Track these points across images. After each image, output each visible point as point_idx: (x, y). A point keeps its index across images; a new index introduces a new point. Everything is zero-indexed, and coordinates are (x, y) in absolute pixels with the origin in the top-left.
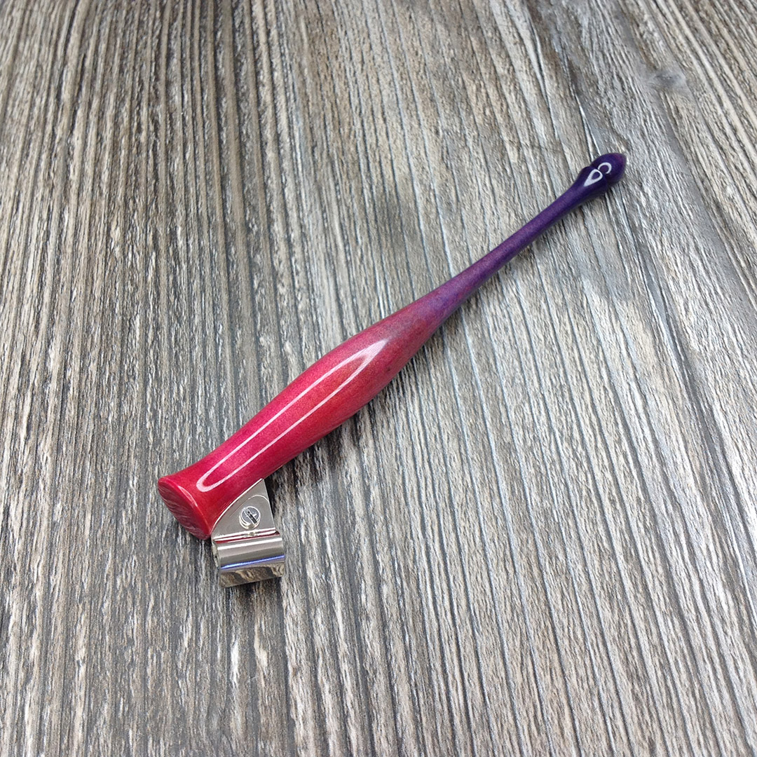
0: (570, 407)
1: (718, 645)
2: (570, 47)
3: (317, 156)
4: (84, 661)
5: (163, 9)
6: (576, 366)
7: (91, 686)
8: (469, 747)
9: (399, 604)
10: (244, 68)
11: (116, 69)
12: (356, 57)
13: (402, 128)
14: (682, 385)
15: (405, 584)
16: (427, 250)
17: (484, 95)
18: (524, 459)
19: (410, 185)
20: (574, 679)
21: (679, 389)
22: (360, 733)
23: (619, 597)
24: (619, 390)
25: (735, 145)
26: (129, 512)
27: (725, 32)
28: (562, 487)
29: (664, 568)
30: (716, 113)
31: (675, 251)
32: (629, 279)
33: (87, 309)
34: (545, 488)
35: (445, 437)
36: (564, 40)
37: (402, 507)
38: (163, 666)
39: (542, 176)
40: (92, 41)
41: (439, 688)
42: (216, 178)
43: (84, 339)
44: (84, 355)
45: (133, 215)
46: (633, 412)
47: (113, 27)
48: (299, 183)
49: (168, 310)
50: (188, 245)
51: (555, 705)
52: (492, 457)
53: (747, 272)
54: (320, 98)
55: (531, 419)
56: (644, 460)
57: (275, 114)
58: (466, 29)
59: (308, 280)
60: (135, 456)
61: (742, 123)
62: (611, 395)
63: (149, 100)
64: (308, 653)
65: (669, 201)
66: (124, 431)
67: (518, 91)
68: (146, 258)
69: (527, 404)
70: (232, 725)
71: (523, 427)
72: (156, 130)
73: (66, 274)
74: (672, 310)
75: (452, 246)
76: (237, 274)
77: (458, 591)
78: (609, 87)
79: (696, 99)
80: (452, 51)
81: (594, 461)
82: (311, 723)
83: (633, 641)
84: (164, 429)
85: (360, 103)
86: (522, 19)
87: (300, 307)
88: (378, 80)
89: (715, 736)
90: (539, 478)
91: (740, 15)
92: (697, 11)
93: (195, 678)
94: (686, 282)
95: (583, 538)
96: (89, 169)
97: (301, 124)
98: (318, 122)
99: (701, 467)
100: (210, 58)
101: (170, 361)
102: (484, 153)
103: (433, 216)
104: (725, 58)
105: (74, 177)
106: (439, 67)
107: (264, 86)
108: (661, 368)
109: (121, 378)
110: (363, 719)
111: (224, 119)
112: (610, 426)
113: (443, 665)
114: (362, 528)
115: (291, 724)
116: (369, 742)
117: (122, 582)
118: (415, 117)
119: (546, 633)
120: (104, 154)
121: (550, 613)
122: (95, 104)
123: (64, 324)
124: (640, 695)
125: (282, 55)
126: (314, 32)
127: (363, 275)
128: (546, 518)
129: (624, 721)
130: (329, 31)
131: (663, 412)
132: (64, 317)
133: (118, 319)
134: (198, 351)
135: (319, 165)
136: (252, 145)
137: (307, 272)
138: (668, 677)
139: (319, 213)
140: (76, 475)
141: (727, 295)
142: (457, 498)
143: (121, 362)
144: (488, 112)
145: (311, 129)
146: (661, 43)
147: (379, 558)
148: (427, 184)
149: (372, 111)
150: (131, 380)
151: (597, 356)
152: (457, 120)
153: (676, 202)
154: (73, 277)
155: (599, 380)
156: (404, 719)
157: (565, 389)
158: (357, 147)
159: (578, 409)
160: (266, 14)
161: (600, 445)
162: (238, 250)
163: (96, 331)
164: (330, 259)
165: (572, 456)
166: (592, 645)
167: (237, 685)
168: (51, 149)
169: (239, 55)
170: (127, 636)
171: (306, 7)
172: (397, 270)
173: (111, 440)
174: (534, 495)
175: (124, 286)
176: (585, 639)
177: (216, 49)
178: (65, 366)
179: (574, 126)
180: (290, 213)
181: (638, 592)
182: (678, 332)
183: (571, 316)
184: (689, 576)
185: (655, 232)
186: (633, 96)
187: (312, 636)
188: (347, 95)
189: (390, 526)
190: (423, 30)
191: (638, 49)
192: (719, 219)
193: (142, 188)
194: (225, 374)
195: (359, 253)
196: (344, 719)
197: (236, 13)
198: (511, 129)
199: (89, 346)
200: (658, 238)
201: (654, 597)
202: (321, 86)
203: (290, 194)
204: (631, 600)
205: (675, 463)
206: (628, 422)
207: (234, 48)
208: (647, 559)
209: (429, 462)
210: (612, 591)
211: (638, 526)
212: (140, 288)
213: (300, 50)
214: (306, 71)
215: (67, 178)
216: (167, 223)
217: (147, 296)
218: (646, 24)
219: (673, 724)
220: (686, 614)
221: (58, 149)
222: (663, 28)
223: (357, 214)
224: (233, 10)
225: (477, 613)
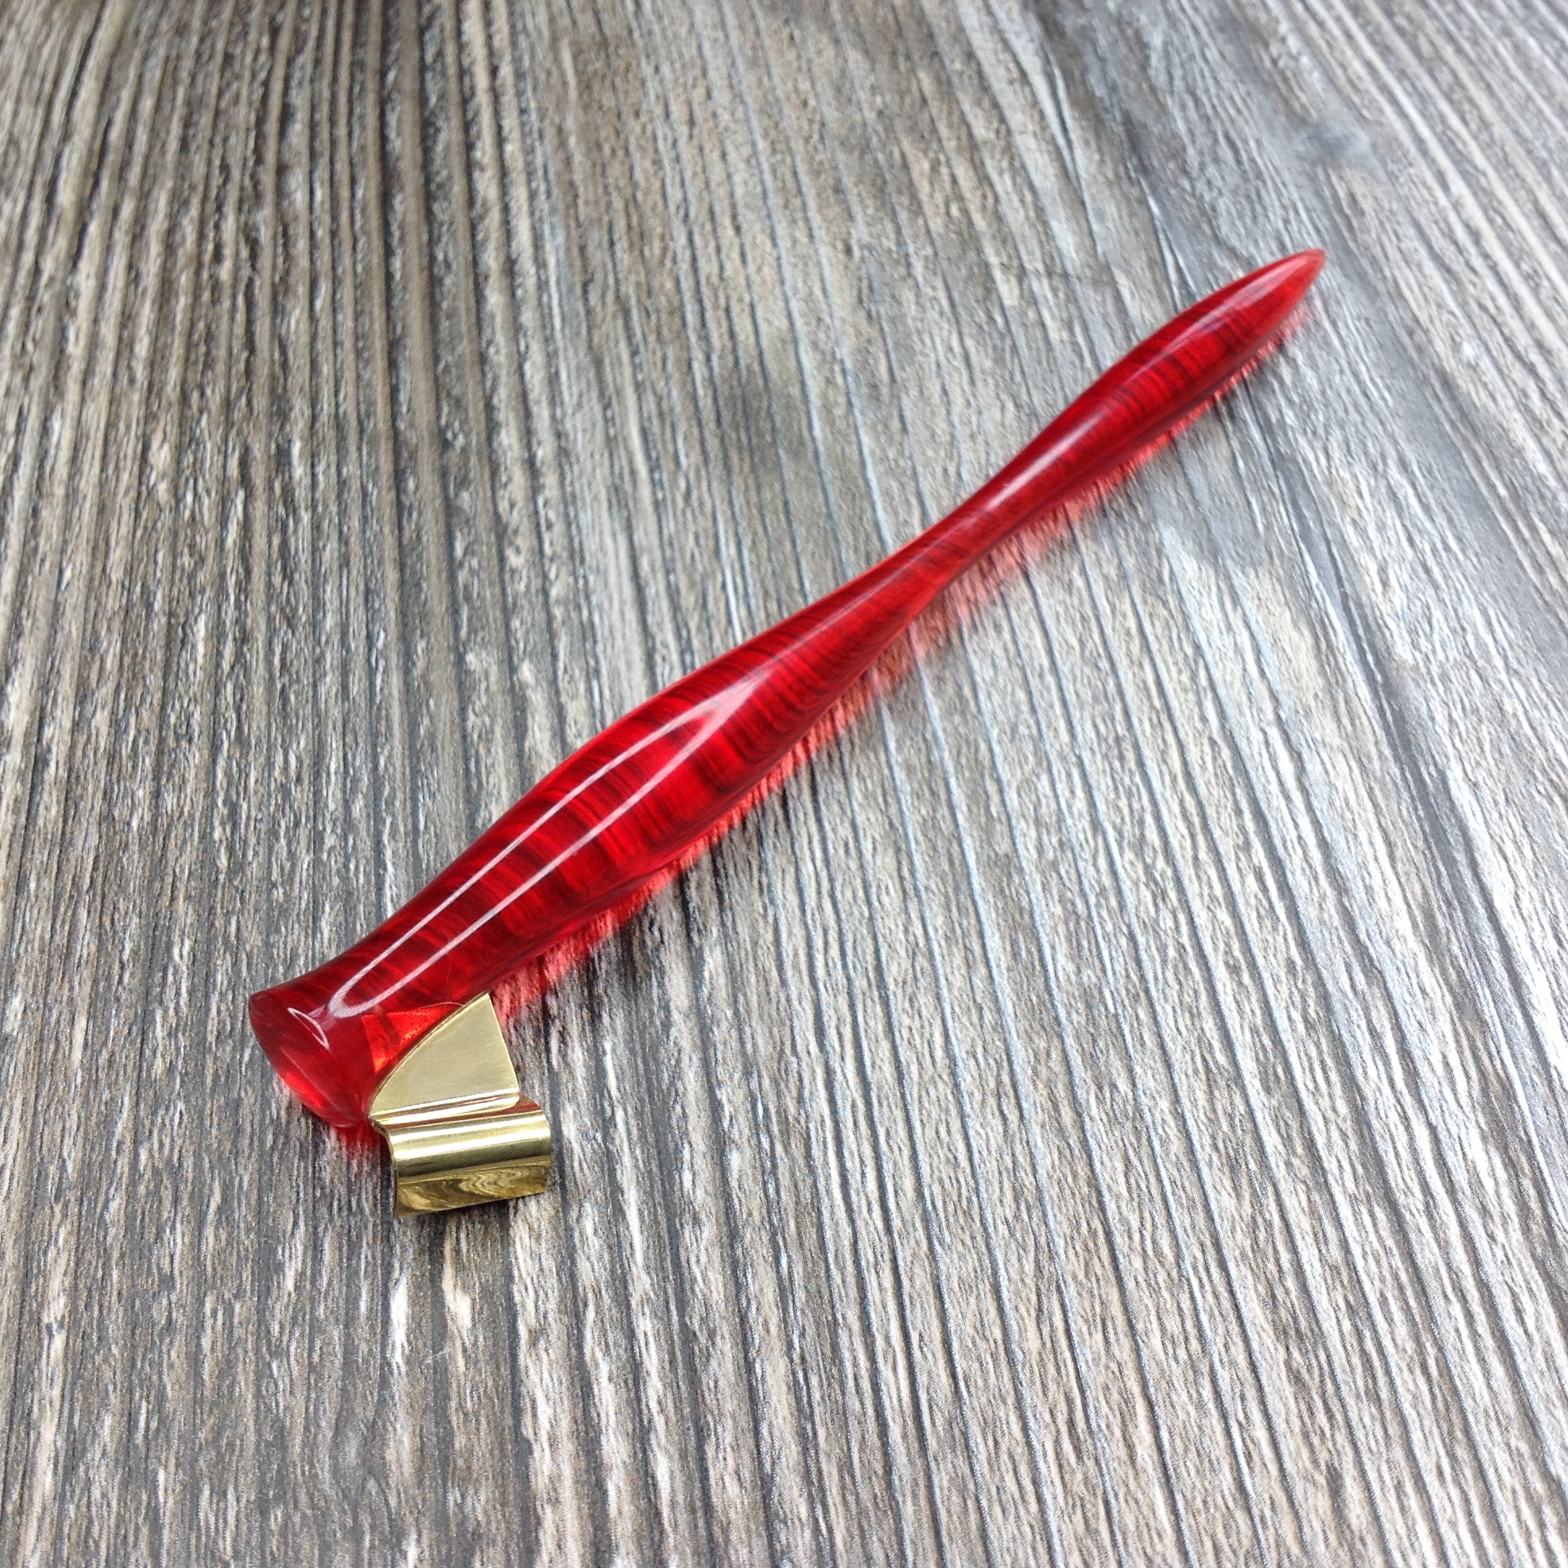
0: (1138, 779)
1: (1476, 1263)
2: (1126, 86)
3: (594, 299)
4: (61, 1326)
5: (275, 31)
6: (1149, 697)
7: (78, 1376)
8: (922, 1491)
9: (766, 1191)
10: (443, 137)
11: (173, 145)
12: (678, 111)
13: (775, 245)
14: (1380, 732)
15: (779, 1149)
16: (829, 474)
17: (946, 178)
18: (1039, 887)
19: (791, 352)
20: (1156, 1341)
21: (1371, 739)
22: (677, 1466)
23: (1253, 1166)
24: (1243, 744)
25: (1478, 262)
26: (171, 1012)
27: (1448, 52)
28: (1124, 941)
29: (1351, 1103)
30: (1436, 203)
31: (1357, 469)
32: (1260, 527)
33: (93, 604)
34: (1085, 943)
35: (867, 846)
36: (1113, 74)
37: (772, 989)
38: (238, 1332)
39: (1071, 331)
40: (126, 96)
41: (855, 1364)
42: (379, 345)
43: (84, 665)
44: (83, 695)
45: (199, 421)
46: (1274, 787)
47: (171, 67)
48: (556, 351)
49: (269, 604)
50: (314, 476)
51: (1115, 1396)
52: (970, 884)
53: (1511, 506)
54: (600, 190)
55: (1053, 806)
56: (1299, 882)
57: (506, 222)
58: (908, 57)
59: (571, 541)
60: (188, 898)
61: (1491, 221)
62: (1226, 754)
63: (241, 201)
64: (562, 1299)
65: (1342, 372)
66: (164, 847)
67: (1019, 170)
68: (225, 502)
69: (1044, 778)
70: (390, 1455)
71: (1037, 822)
72: (254, 256)
73: (49, 538)
74: (1353, 584)
75: (881, 468)
76: (419, 530)
77: (897, 1160)
78: (1208, 159)
79: (1392, 177)
80: (878, 99)
81: (1192, 889)
82: (567, 1447)
83: (1285, 1258)
84: (252, 840)
85: (685, 199)
86: (1025, 37)
87: (554, 592)
88: (724, 156)
89: (1476, 1457)
90: (1072, 925)
91: (1480, 22)
92: (1389, 14)
93: (310, 1356)
94: (1381, 527)
95: (1170, 1045)
96: (109, 333)
97: (560, 239)
98: (596, 237)
99: (1426, 894)
100: (372, 121)
101: (269, 704)
102: (947, 288)
103: (839, 411)
104: (1450, 101)
105: (76, 349)
106: (852, 128)
107: (482, 169)
108: (1333, 699)
109: (162, 740)
110: (685, 1433)
111: (397, 234)
112: (1224, 817)
113: (864, 1316)
114: (686, 1034)
115: (524, 1450)
116: (698, 1485)
117: (151, 1156)
118: (801, 223)
119: (1091, 1245)
120: (142, 304)
121: (1101, 1203)
122: (127, 210)
123: (42, 633)
124: (1304, 1371)
125: (523, 111)
126: (590, 69)
127: (691, 527)
128: (1089, 1006)
129: (1270, 1428)
130: (623, 66)
131: (1339, 785)
132: (42, 621)
133: (159, 624)
134: (330, 683)
135: (599, 318)
136: (455, 282)
137: (569, 525)
138: (1367, 1334)
139: (597, 409)
140: (57, 938)
141: (1470, 552)
142: (894, 968)
143: (163, 707)
144: (955, 211)
145: (582, 249)
146: (1316, 75)
147: (722, 1095)
148: (828, 349)
149: (711, 212)
150: (184, 744)
151: (1194, 677)
152: (889, 227)
153: (1356, 375)
154: (65, 542)
155: (1199, 725)
156: (776, 1433)
157: (1127, 746)
158: (677, 281)
159: (1156, 784)
160: (489, 38)
161: (1203, 855)
162: (423, 484)
163: (111, 648)
164: (620, 498)
165: (1143, 878)
166: (1195, 1268)
167: (403, 1369)
168: (31, 298)
169: (432, 113)
170: (159, 1269)
171: (574, 23)
172: (762, 517)
173: (134, 864)
174: (1062, 960)
175: (175, 558)
176: (1178, 1256)
177: (383, 104)
178: (40, 718)
179: (1137, 233)
180: (535, 409)
181: (1295, 1153)
182: (1367, 627)
183: (1138, 600)
184: (1405, 1119)
185: (1314, 433)
186: (1259, 175)
187: (573, 1262)
188: (657, 185)
189: (747, 1029)
190: (816, 61)
191: (1268, 86)
192: (1447, 405)
193: (220, 368)
194: (389, 728)
195: (683, 484)
196: (641, 1436)
197: (427, 36)
198: (1004, 242)
199: (94, 677)
200: (1318, 445)
201: (1330, 1164)
202: (604, 167)
203: (535, 374)
204: (1280, 1172)
205: (1369, 889)
206: (1264, 807)
207: (423, 100)
208: (1311, 1086)
209: (832, 897)
210: (1236, 1151)
211: (1290, 1018)
212: (210, 561)
213: (561, 103)
214: (572, 141)
215: (62, 351)
216: (270, 435)
217: (222, 576)
218: (1283, 40)
219: (1380, 1434)
220: (1401, 1199)
221: (45, 297)
222: (1319, 47)
223: (678, 409)
224: (422, 31)
225: (939, 1204)
